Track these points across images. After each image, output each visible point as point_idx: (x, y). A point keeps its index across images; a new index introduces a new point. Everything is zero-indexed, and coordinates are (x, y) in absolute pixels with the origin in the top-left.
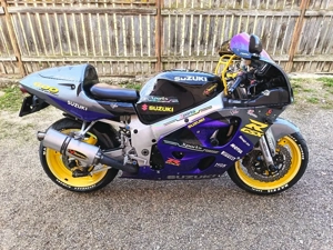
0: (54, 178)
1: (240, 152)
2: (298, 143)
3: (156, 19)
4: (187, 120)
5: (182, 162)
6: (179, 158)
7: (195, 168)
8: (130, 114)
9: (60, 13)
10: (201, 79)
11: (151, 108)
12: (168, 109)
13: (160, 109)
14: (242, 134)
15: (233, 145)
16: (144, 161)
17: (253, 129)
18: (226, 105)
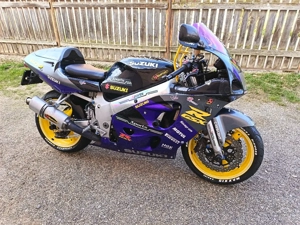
0: (43, 136)
1: (184, 136)
2: (251, 137)
3: (167, 13)
4: (136, 101)
5: (132, 138)
6: (129, 133)
7: (148, 146)
8: (97, 92)
9: (89, 8)
10: (152, 65)
11: (112, 88)
12: (123, 90)
13: (118, 89)
14: (183, 119)
15: (175, 129)
16: (105, 132)
17: (194, 115)
18: (172, 91)
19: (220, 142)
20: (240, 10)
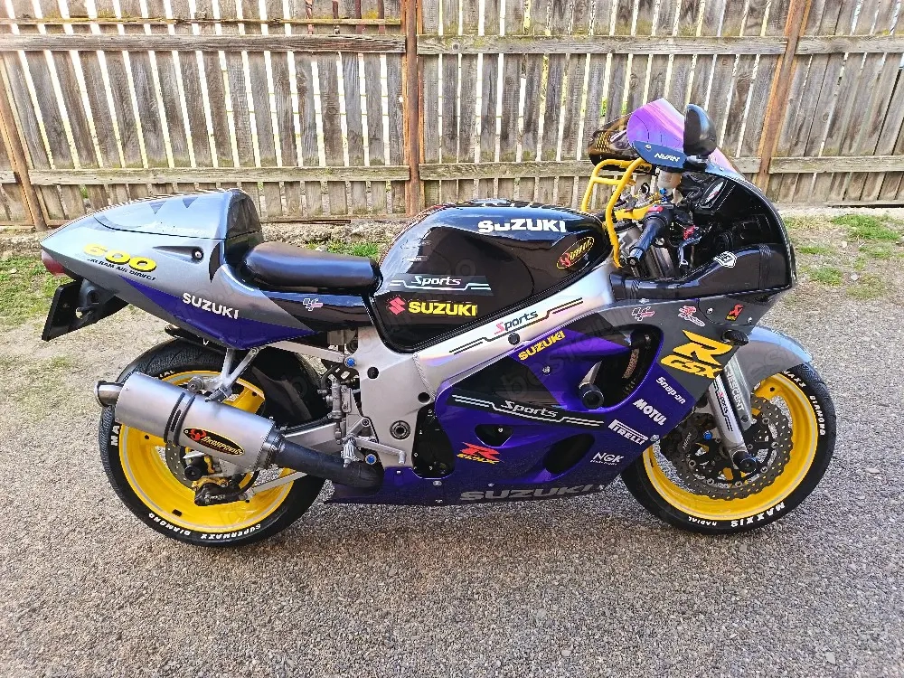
0: (141, 510)
2: (808, 391)
3: (404, 66)
4: (514, 339)
5: (502, 454)
6: (493, 440)
7: (536, 470)
8: (355, 326)
9: (137, 52)
11: (415, 307)
12: (461, 310)
13: (439, 309)
14: (664, 372)
15: (640, 404)
16: (399, 454)
18: (619, 294)
19: (740, 418)
20: (603, 56)
